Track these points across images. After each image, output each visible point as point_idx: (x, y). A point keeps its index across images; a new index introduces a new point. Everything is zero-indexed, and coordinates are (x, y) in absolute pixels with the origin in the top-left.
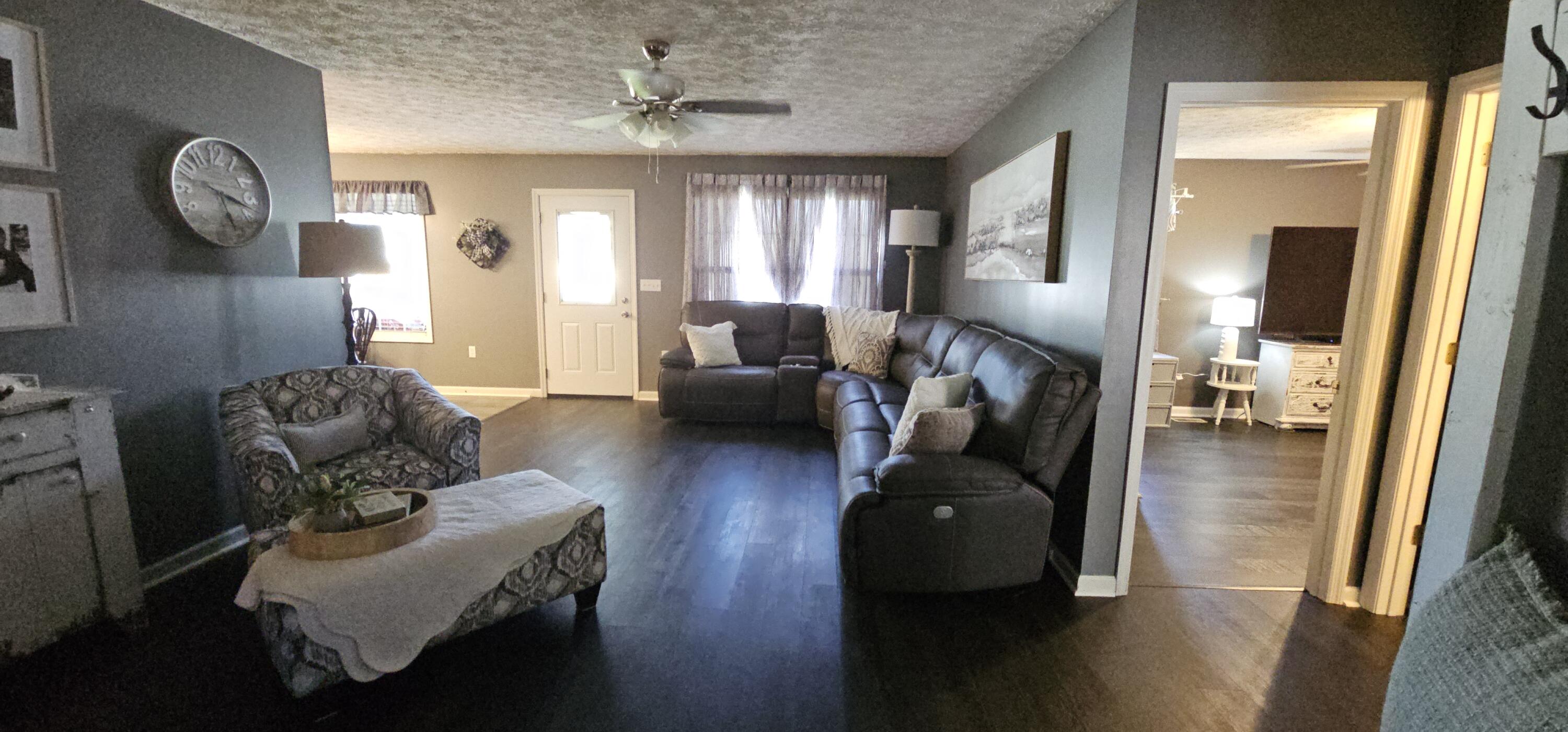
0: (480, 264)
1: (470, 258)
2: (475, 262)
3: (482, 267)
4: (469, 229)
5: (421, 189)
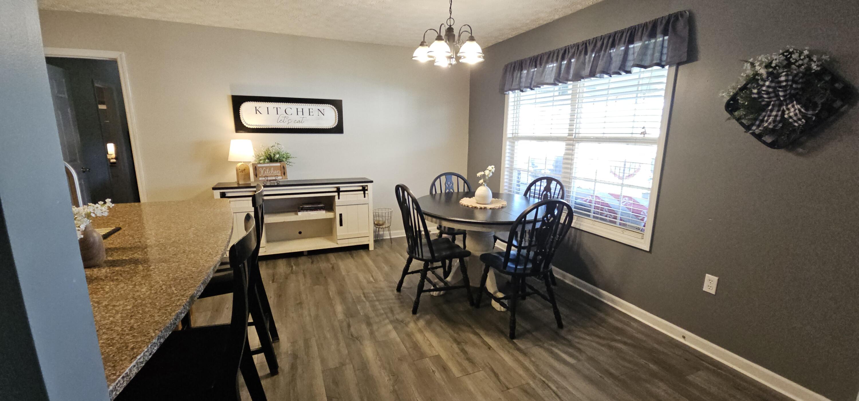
0: (769, 139)
1: (748, 128)
2: (759, 137)
3: (772, 145)
4: (763, 71)
5: (681, 24)
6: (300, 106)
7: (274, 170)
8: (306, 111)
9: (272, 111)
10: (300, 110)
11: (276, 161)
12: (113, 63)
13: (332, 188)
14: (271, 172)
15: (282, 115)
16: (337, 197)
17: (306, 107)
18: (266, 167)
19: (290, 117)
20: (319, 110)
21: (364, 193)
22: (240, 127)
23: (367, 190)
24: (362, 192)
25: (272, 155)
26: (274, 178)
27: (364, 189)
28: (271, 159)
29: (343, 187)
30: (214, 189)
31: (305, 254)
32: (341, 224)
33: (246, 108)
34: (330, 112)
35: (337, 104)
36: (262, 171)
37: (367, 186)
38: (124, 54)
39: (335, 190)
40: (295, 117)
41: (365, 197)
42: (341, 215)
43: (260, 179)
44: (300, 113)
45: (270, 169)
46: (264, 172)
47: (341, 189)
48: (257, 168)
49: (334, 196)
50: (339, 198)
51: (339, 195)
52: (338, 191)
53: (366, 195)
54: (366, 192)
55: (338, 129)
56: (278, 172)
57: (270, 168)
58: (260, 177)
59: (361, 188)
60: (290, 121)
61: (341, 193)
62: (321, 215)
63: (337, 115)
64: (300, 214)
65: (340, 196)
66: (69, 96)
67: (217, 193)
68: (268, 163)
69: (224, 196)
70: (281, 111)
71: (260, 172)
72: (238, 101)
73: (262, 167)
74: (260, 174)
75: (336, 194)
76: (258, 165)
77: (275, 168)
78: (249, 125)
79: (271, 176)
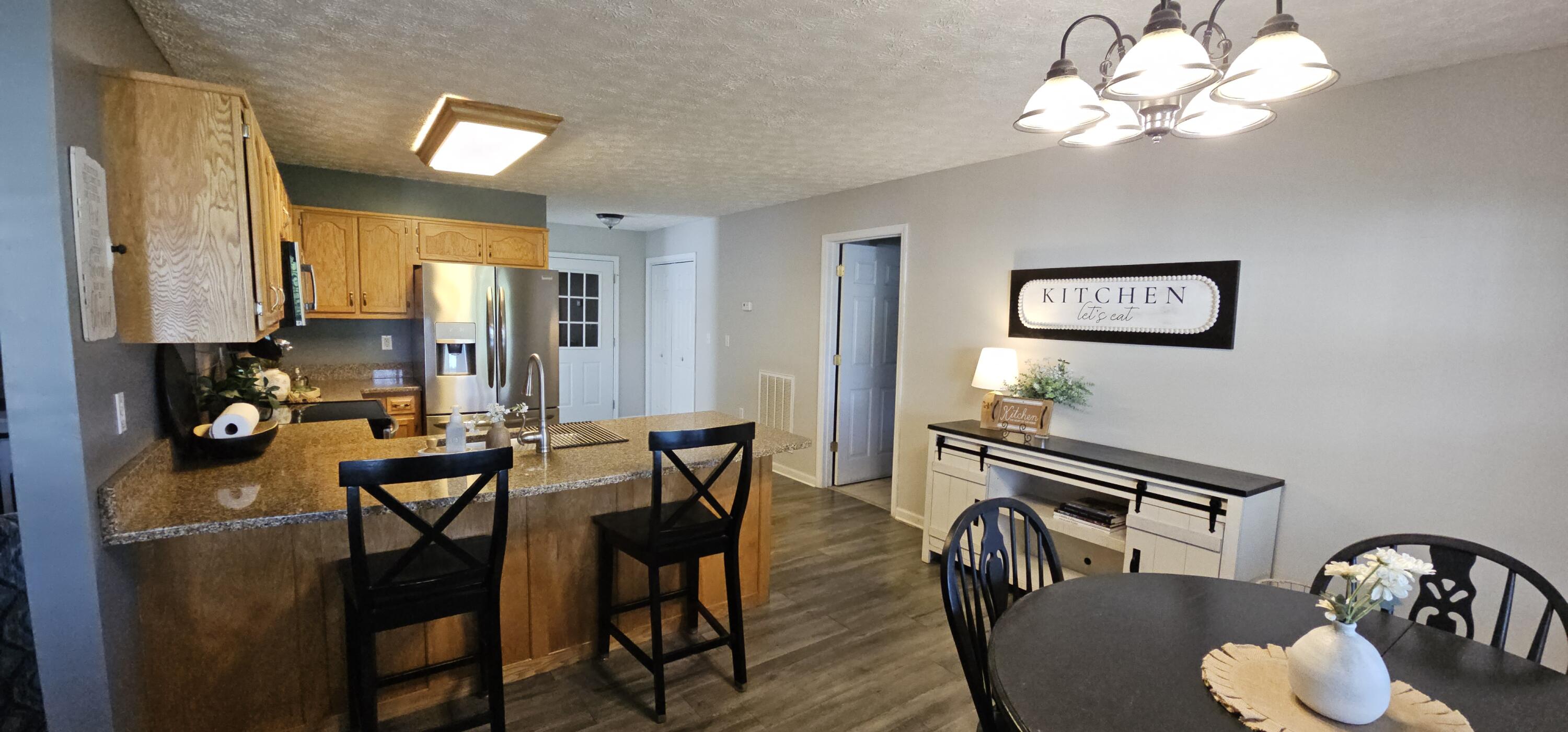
6: (1127, 283)
7: (1027, 414)
8: (1140, 294)
9: (1072, 296)
10: (1126, 292)
11: (1041, 397)
13: (1129, 480)
14: (1020, 416)
15: (1090, 305)
16: (1132, 506)
17: (1140, 283)
18: (1016, 405)
19: (1105, 307)
20: (1170, 289)
21: (1213, 521)
22: (1017, 329)
23: (1223, 513)
24: (1208, 515)
26: (1021, 429)
27: (1215, 509)
28: (1034, 393)
29: (1155, 486)
30: (931, 427)
33: (1031, 290)
34: (1201, 293)
35: (1223, 273)
36: (1007, 412)
37: (1226, 501)
39: (1134, 486)
40: (1115, 307)
41: (1212, 529)
42: (1137, 551)
43: (1000, 425)
44: (1126, 299)
45: (1021, 411)
46: (1008, 414)
47: (1149, 489)
48: (1001, 403)
50: (1137, 510)
51: (1139, 502)
52: (1141, 491)
53: (1217, 526)
54: (1219, 518)
55: (1220, 336)
56: (1034, 419)
57: (1023, 407)
58: (999, 421)
59: (1206, 503)
60: (1102, 317)
61: (1146, 500)
63: (1220, 302)
65: (1142, 506)
67: (934, 434)
68: (1023, 398)
69: (941, 443)
70: (1089, 296)
71: (1002, 413)
72: (1019, 279)
73: (1009, 404)
74: (1001, 416)
75: (1132, 497)
76: (1005, 400)
77: (1032, 409)
78: (1031, 324)
79: (1015, 424)
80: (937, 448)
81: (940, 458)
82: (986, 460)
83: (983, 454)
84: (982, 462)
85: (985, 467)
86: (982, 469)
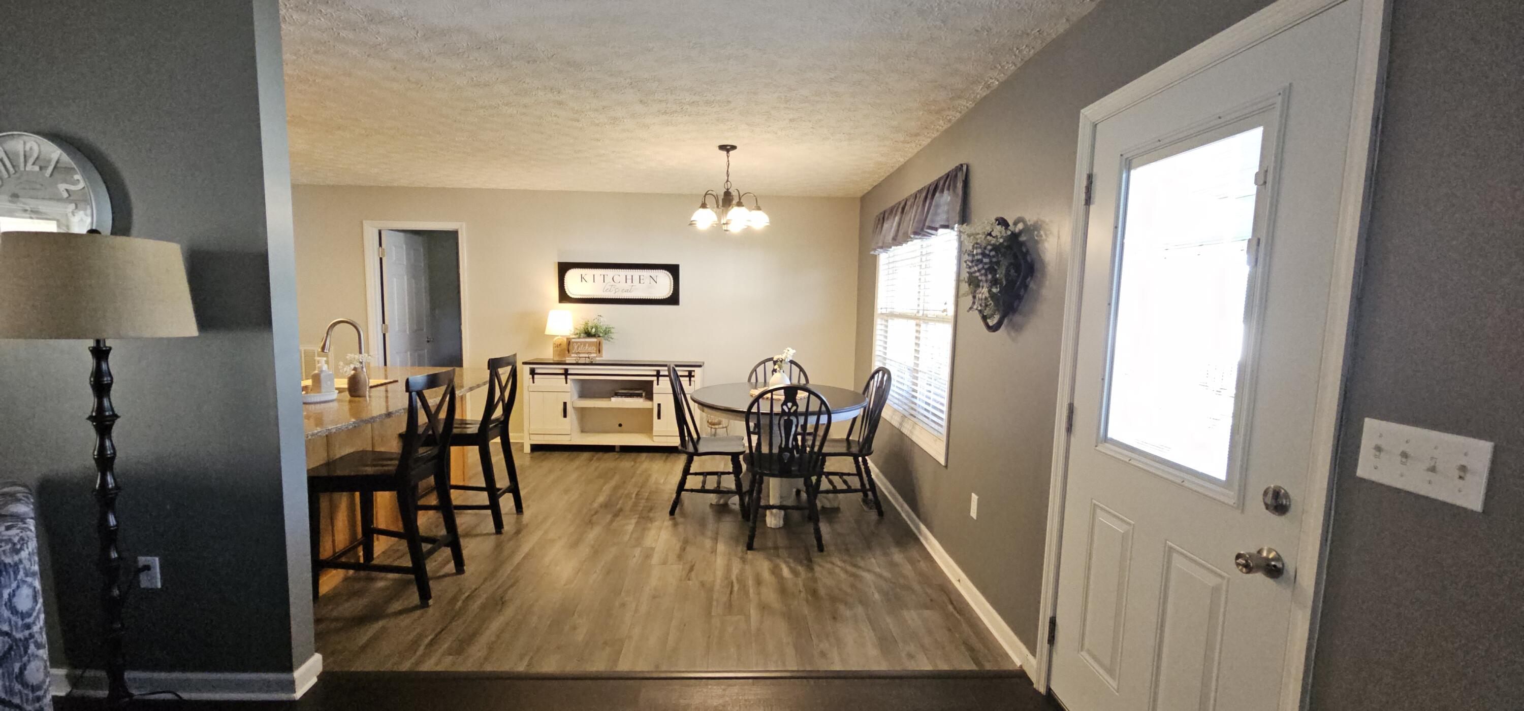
0: (990, 322)
3: (991, 328)
4: (972, 244)
5: (959, 179)
6: (629, 272)
7: (589, 346)
8: (636, 278)
9: (599, 279)
10: (629, 277)
11: (594, 336)
12: (453, 236)
13: (651, 371)
14: (584, 348)
15: (610, 284)
16: (655, 383)
17: (636, 273)
18: (581, 343)
19: (618, 285)
20: (651, 276)
21: (690, 380)
22: (564, 297)
23: (694, 376)
24: (688, 379)
25: (590, 330)
26: (587, 355)
27: (690, 375)
28: (588, 334)
30: (524, 364)
31: (617, 449)
32: (659, 417)
33: (572, 276)
34: (665, 279)
35: (674, 270)
36: (576, 346)
37: (694, 371)
38: (464, 225)
39: (655, 373)
40: (623, 285)
41: (690, 385)
42: (659, 405)
43: (573, 355)
44: (629, 281)
45: (585, 345)
46: (577, 349)
47: (662, 373)
48: (571, 343)
49: (652, 382)
50: (658, 384)
51: (658, 380)
52: (657, 375)
53: (692, 383)
54: (692, 379)
55: (673, 300)
56: (593, 349)
57: (585, 343)
58: (573, 353)
59: (687, 374)
60: (617, 291)
61: (660, 378)
62: (638, 403)
63: (672, 283)
64: (613, 399)
65: (660, 382)
66: (424, 265)
67: (527, 368)
68: (584, 338)
69: (533, 372)
70: (608, 279)
71: (573, 348)
72: (564, 268)
73: (574, 342)
74: (573, 350)
75: (655, 379)
76: (573, 340)
77: (591, 344)
78: (574, 295)
79: (584, 353)
80: (531, 376)
81: (534, 382)
82: (569, 377)
83: (566, 373)
84: (566, 378)
85: (568, 380)
86: (566, 383)
